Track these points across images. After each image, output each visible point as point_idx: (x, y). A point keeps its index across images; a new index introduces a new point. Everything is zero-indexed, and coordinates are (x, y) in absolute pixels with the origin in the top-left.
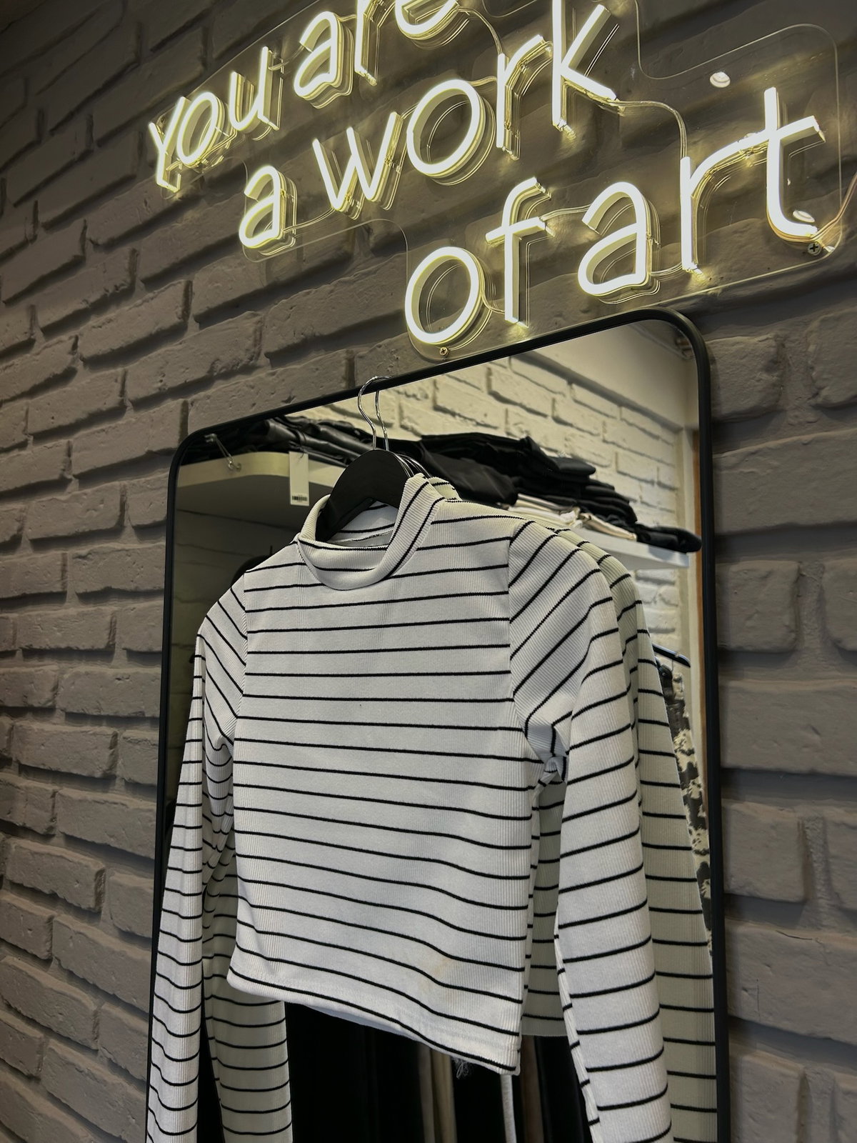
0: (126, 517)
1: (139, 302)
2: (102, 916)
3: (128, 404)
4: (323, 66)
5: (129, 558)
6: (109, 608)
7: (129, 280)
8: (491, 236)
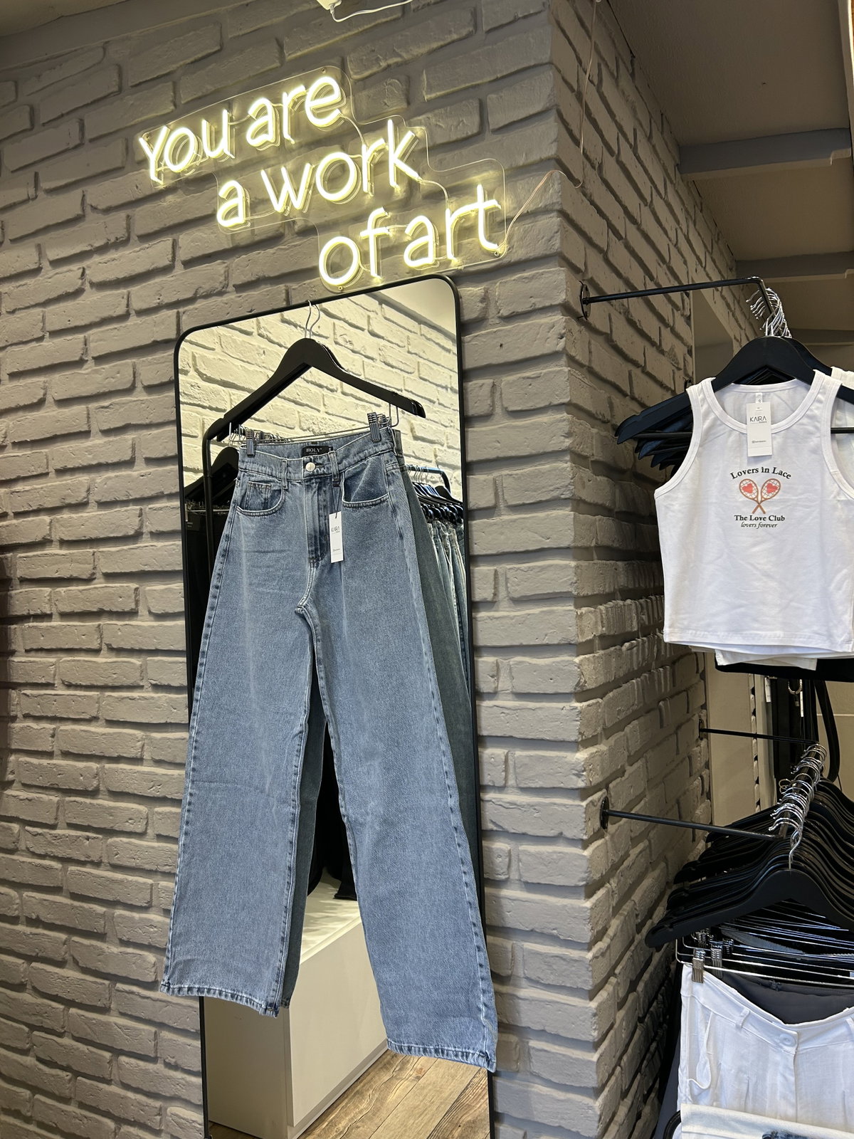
0: (137, 381)
1: (138, 249)
2: (140, 613)
3: (133, 312)
4: (264, 129)
5: (143, 405)
6: (130, 437)
7: (126, 235)
8: (363, 234)
